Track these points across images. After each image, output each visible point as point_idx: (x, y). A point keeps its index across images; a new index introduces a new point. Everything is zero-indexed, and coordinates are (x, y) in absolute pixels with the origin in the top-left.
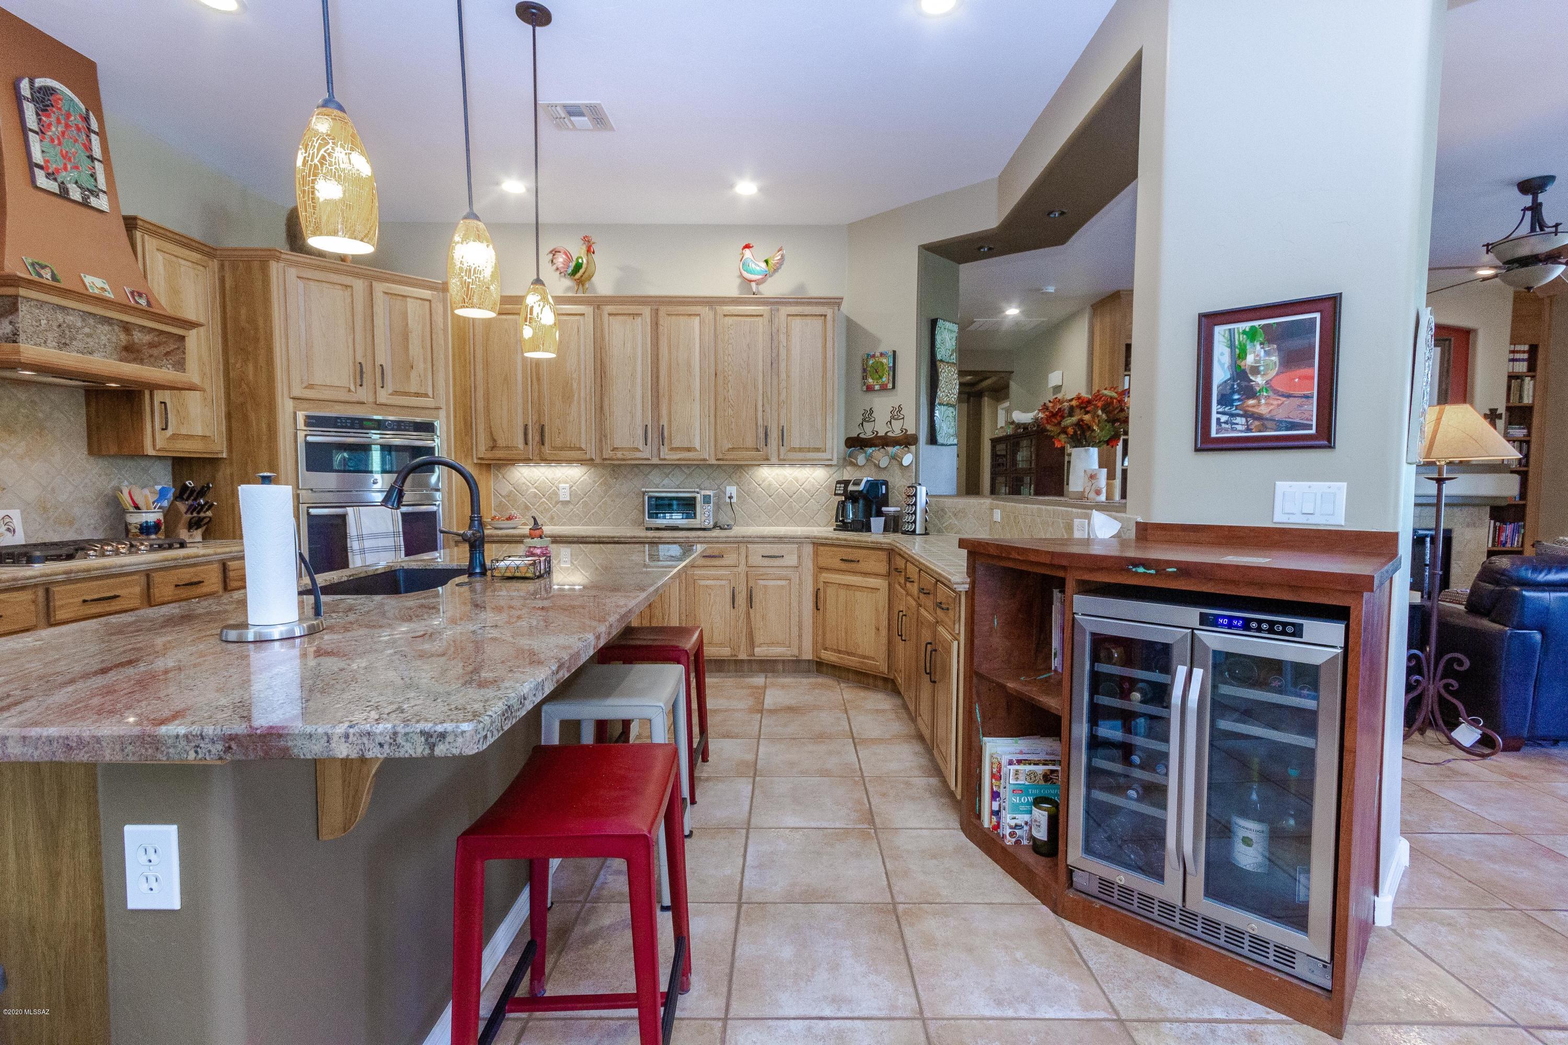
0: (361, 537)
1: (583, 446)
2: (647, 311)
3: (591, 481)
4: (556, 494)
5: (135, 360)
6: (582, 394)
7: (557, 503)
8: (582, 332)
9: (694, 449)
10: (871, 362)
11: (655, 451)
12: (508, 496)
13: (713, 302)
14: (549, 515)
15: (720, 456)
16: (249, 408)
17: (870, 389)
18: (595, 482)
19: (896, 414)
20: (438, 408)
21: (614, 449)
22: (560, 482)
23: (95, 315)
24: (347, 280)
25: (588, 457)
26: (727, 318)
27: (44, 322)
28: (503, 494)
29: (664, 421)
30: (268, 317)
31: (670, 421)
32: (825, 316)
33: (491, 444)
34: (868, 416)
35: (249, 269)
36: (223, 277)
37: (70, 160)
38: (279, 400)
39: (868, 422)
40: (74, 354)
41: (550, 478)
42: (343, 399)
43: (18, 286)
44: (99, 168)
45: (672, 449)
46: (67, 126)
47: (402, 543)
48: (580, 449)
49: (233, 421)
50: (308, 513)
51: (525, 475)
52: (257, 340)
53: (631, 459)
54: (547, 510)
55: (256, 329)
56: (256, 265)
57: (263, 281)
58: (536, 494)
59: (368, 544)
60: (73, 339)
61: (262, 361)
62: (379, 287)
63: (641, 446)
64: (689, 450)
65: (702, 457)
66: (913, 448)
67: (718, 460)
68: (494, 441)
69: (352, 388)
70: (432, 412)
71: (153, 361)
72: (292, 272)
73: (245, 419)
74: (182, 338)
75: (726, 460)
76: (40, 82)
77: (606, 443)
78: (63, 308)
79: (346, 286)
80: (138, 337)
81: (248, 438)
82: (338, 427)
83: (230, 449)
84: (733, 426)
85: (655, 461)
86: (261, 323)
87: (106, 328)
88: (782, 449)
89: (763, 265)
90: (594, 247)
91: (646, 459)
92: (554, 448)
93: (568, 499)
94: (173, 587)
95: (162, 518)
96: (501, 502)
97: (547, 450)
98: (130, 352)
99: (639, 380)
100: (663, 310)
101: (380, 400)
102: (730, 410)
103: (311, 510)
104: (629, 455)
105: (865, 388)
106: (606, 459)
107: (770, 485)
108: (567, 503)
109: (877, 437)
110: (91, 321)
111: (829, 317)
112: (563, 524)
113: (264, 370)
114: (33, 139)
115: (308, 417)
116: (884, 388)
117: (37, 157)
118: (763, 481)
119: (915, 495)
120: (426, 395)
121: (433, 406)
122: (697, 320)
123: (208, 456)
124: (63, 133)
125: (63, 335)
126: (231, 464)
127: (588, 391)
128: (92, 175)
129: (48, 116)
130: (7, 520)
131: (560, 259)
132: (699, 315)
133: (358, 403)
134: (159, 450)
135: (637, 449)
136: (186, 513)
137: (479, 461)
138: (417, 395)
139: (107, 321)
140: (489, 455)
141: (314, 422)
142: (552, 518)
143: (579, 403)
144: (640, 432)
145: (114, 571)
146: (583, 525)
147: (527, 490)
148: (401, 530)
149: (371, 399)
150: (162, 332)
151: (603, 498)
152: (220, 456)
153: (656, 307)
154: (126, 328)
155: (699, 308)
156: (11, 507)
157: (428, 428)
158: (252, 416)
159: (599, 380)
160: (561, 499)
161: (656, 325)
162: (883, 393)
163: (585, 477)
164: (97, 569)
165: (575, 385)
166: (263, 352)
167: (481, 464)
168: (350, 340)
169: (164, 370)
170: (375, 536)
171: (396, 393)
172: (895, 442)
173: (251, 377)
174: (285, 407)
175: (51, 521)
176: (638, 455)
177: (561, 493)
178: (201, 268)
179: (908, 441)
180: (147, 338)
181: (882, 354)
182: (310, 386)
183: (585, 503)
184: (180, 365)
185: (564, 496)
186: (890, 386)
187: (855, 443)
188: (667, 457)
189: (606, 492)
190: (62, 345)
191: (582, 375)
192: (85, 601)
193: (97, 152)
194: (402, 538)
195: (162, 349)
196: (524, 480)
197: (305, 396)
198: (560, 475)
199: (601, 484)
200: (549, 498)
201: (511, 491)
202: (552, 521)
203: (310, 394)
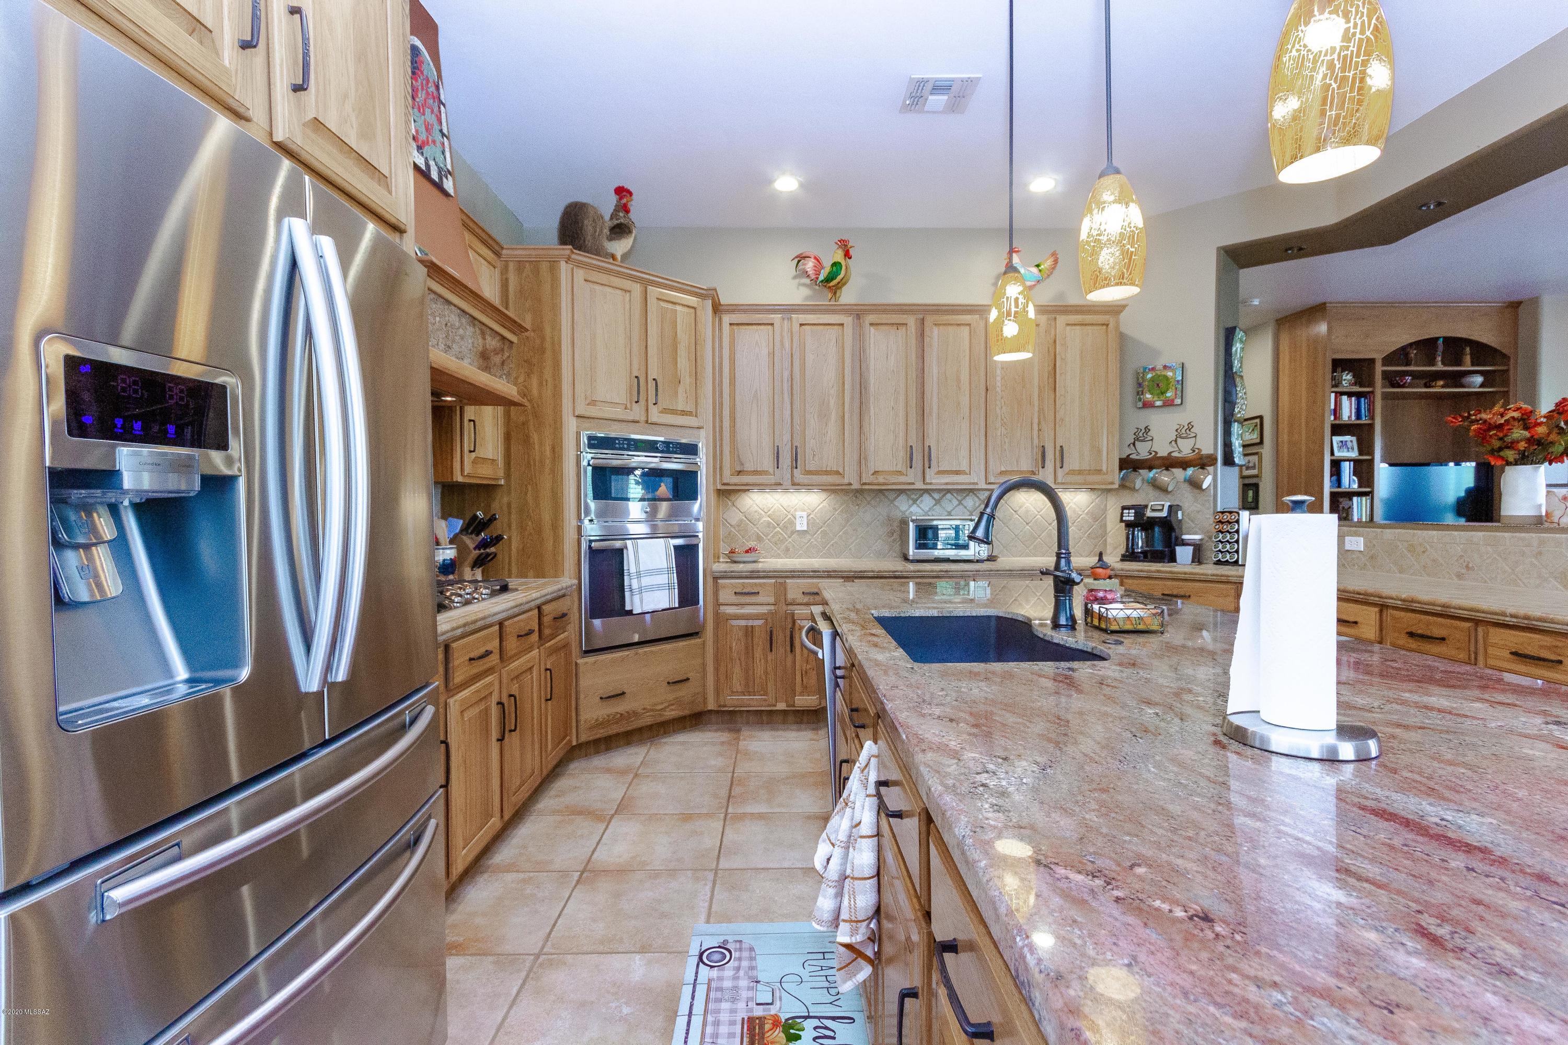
0: (639, 575)
1: (841, 470)
2: (911, 321)
3: (831, 509)
4: (792, 523)
5: (486, 369)
7: (793, 533)
9: (964, 472)
10: (1149, 376)
11: (920, 474)
12: (738, 526)
13: (984, 311)
14: (783, 547)
15: (992, 480)
16: (531, 427)
17: (1147, 405)
18: (835, 509)
19: (1182, 433)
20: (700, 428)
21: (875, 473)
22: (796, 510)
23: (466, 313)
24: (627, 284)
25: (846, 481)
28: (733, 523)
29: (932, 441)
30: (556, 326)
31: (938, 441)
32: (1107, 325)
33: (738, 468)
34: (1143, 435)
35: (536, 271)
36: (507, 279)
38: (565, 417)
39: (1142, 441)
40: (455, 359)
41: (785, 506)
42: (621, 417)
45: (940, 472)
47: (676, 581)
48: (837, 473)
49: (513, 442)
50: (590, 547)
51: (757, 502)
52: (542, 350)
53: (893, 484)
54: (783, 541)
55: (543, 339)
56: (544, 267)
57: (552, 285)
58: (769, 523)
61: (548, 374)
62: (653, 291)
63: (905, 468)
64: (957, 474)
65: (972, 481)
66: (1211, 469)
67: (987, 483)
68: (742, 464)
69: (630, 405)
70: (696, 432)
71: (496, 370)
72: (580, 274)
73: (527, 441)
77: (866, 467)
79: (626, 291)
80: (489, 342)
81: (529, 462)
82: (617, 449)
83: (508, 476)
84: (1006, 446)
85: (919, 485)
86: (548, 330)
87: (472, 330)
88: (1060, 472)
89: (1035, 270)
90: (851, 252)
91: (910, 484)
92: (805, 473)
93: (805, 528)
94: (515, 639)
96: (731, 532)
97: (799, 473)
98: (483, 358)
99: (903, 397)
100: (929, 320)
101: (652, 419)
103: (593, 545)
104: (893, 479)
105: (1140, 404)
106: (865, 484)
107: (1027, 511)
108: (804, 532)
109: (1156, 458)
111: (1111, 326)
112: (800, 557)
113: (549, 384)
115: (590, 438)
116: (1169, 404)
118: (1021, 507)
119: (1238, 522)
120: (690, 413)
121: (696, 425)
122: (966, 330)
126: (509, 492)
131: (810, 265)
132: (969, 325)
133: (634, 422)
134: (468, 476)
135: (900, 473)
136: (475, 549)
137: (723, 487)
138: (682, 412)
139: (472, 321)
140: (735, 480)
141: (596, 443)
142: (787, 550)
144: (904, 454)
146: (822, 557)
147: (760, 519)
149: (643, 419)
151: (844, 527)
152: (499, 482)
153: (921, 316)
154: (482, 330)
155: (969, 317)
157: (691, 449)
158: (535, 437)
159: (858, 395)
160: (797, 529)
161: (921, 335)
162: (1166, 409)
163: (825, 503)
166: (549, 363)
168: (628, 352)
170: (652, 572)
171: (667, 411)
172: (1184, 464)
173: (535, 392)
174: (570, 425)
176: (902, 479)
177: (798, 522)
178: (493, 269)
179: (1204, 462)
180: (493, 343)
181: (1165, 367)
182: (593, 403)
183: (825, 534)
185: (801, 525)
186: (1178, 401)
187: (1129, 465)
188: (933, 481)
190: (447, 348)
192: (471, 659)
195: (501, 357)
196: (757, 508)
197: (587, 414)
198: (796, 501)
199: (842, 511)
200: (785, 528)
201: (741, 521)
202: (787, 553)
203: (592, 412)
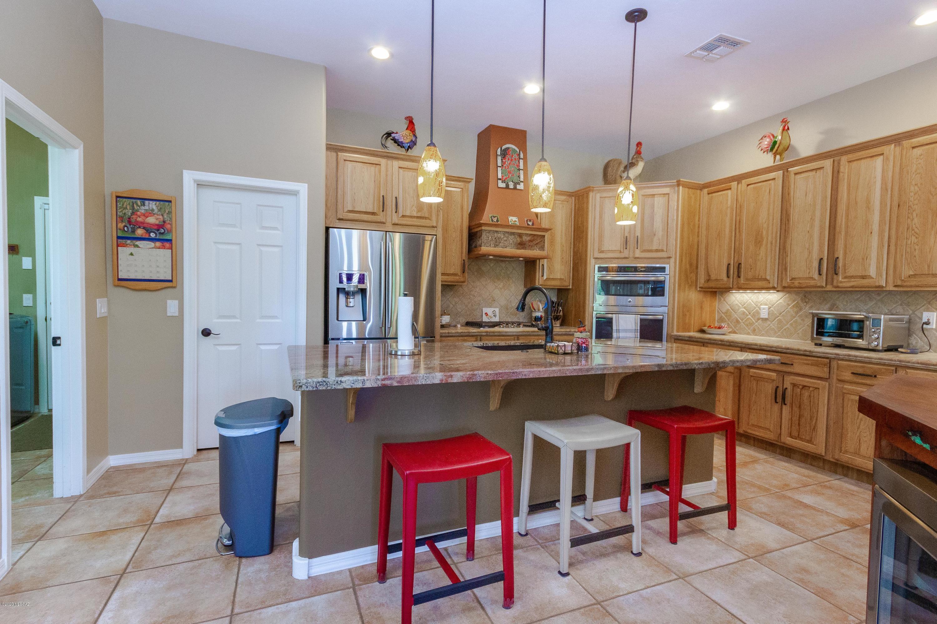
1: (768, 278)
2: (829, 163)
3: (785, 304)
4: (758, 313)
5: (523, 248)
6: (770, 238)
7: (758, 319)
8: (772, 192)
9: (870, 277)
11: (830, 280)
12: (726, 313)
13: (900, 138)
14: (752, 328)
15: (899, 283)
18: (789, 305)
20: (670, 258)
21: (793, 279)
22: (761, 305)
23: (508, 232)
25: (771, 285)
26: (915, 150)
27: (490, 238)
28: (723, 311)
29: (840, 253)
31: (845, 253)
33: (708, 278)
35: (583, 199)
36: (575, 204)
37: (511, 173)
38: (590, 259)
40: (500, 248)
41: (754, 301)
42: (617, 256)
43: (481, 226)
44: (521, 172)
45: (846, 278)
46: (512, 160)
48: (766, 280)
50: (597, 317)
51: (738, 298)
53: (807, 287)
54: (752, 324)
56: (585, 196)
57: (586, 203)
58: (744, 313)
59: (621, 335)
60: (500, 243)
63: (816, 276)
64: (863, 277)
65: (877, 284)
67: (895, 286)
68: (709, 276)
69: (622, 250)
70: (666, 260)
71: (531, 247)
72: (598, 196)
74: (544, 236)
75: (906, 286)
76: (504, 147)
77: (786, 275)
78: (497, 232)
80: (525, 238)
83: (574, 284)
84: (917, 253)
85: (829, 288)
87: (513, 237)
91: (820, 287)
92: (747, 280)
93: (766, 317)
95: (543, 315)
96: (722, 316)
97: (742, 280)
98: (521, 245)
99: (817, 223)
100: (845, 158)
101: (637, 256)
102: (913, 238)
103: (599, 315)
104: (804, 283)
106: (785, 287)
108: (765, 320)
110: (507, 235)
112: (762, 335)
114: (499, 169)
117: (500, 176)
120: (662, 251)
121: (666, 257)
122: (880, 160)
123: (563, 288)
124: (510, 163)
125: (496, 242)
127: (774, 235)
128: (518, 176)
129: (505, 159)
130: (494, 312)
131: (765, 142)
132: (883, 154)
133: (626, 258)
134: (542, 285)
135: (812, 278)
137: (701, 290)
138: (657, 251)
139: (513, 234)
140: (706, 285)
141: (601, 269)
142: (754, 330)
143: (767, 245)
144: (816, 264)
145: (496, 334)
146: (777, 337)
147: (738, 310)
148: (639, 328)
149: (631, 257)
150: (535, 235)
151: (794, 317)
152: (568, 288)
153: (837, 158)
154: (520, 235)
155: (884, 147)
156: (496, 307)
157: (663, 269)
159: (784, 226)
160: (761, 317)
161: (836, 174)
163: (781, 301)
164: (497, 332)
165: (764, 233)
167: (701, 291)
169: (535, 251)
170: (626, 331)
171: (644, 251)
174: (591, 262)
175: (509, 313)
176: (814, 283)
177: (762, 312)
178: (566, 203)
180: (528, 238)
182: (602, 252)
183: (780, 321)
184: (542, 248)
185: (764, 314)
188: (840, 285)
189: (797, 313)
190: (496, 246)
191: (771, 225)
193: (522, 167)
194: (639, 334)
195: (535, 242)
196: (737, 302)
197: (598, 257)
198: (762, 299)
199: (793, 306)
200: (753, 316)
201: (728, 310)
202: (754, 332)
203: (602, 255)
